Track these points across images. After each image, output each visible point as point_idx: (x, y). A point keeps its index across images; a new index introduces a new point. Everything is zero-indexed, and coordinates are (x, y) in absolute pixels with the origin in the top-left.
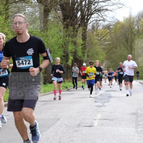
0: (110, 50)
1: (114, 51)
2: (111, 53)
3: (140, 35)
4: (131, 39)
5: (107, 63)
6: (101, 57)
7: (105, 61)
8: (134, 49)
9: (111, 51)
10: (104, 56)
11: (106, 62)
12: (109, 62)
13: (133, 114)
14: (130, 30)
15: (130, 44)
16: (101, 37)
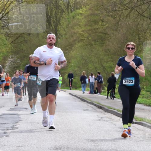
0: (19, 37)
1: (26, 39)
2: (21, 42)
3: (71, 11)
4: (56, 17)
5: (13, 61)
6: (4, 50)
7: (10, 57)
8: (60, 36)
9: (21, 39)
10: (7, 48)
11: (12, 58)
12: (18, 58)
13: (57, 149)
14: (53, 2)
15: (53, 27)
16: (3, 15)
